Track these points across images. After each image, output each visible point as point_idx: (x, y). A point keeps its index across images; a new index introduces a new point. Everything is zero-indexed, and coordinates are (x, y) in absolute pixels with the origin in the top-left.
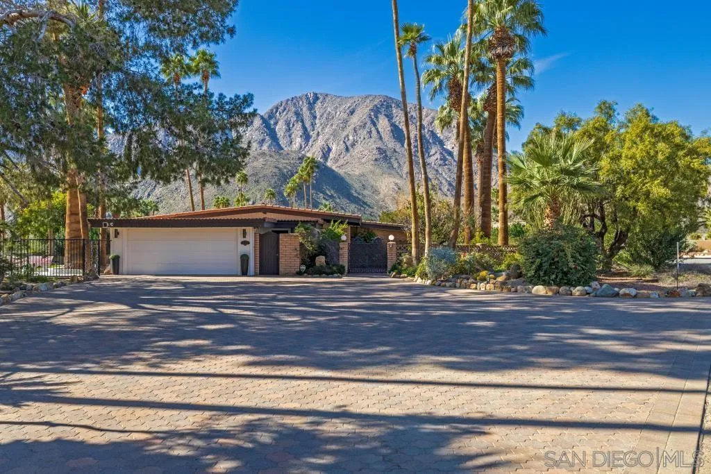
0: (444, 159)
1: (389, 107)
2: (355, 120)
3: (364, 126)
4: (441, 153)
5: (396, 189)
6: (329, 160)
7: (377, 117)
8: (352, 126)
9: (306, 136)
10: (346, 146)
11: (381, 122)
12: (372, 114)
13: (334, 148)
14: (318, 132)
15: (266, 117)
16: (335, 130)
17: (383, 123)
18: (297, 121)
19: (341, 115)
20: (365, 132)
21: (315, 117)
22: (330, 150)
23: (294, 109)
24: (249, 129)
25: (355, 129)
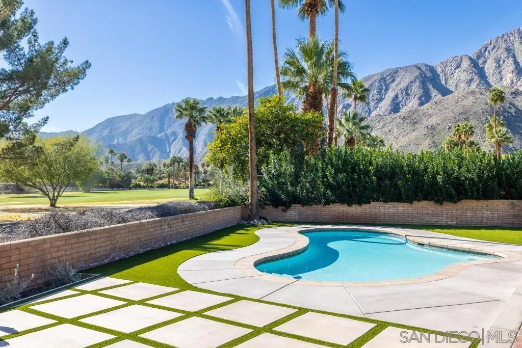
15: (474, 57)
18: (508, 57)
23: (504, 46)
24: (457, 71)
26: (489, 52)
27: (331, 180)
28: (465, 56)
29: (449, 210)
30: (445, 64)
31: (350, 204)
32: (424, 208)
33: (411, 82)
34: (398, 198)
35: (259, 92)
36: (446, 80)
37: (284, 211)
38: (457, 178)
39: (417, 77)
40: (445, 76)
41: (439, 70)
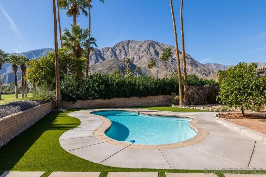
0: (172, 61)
1: (153, 44)
2: (142, 49)
3: (145, 51)
4: (171, 59)
5: (157, 71)
6: (134, 62)
7: (149, 48)
8: (141, 51)
9: (126, 54)
10: (140, 58)
11: (151, 49)
12: (148, 46)
13: (135, 58)
14: (130, 53)
15: (113, 48)
16: (136, 52)
17: (152, 50)
18: (123, 49)
19: (137, 47)
20: (146, 53)
21: (129, 48)
22: (134, 59)
23: (122, 45)
24: (107, 52)
25: (142, 52)
26: (117, 47)
27: (97, 88)
28: (110, 47)
29: (144, 100)
30: (103, 49)
31: (104, 99)
32: (135, 100)
33: (92, 54)
34: (125, 96)
36: (104, 55)
37: (73, 103)
38: (147, 87)
39: (94, 53)
41: (101, 51)
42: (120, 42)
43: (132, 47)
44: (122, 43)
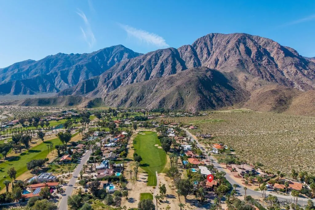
0: (269, 62)
1: (245, 39)
2: (230, 46)
3: (233, 49)
4: (268, 59)
5: (246, 79)
6: (218, 65)
7: (239, 44)
8: (228, 49)
9: (209, 54)
10: (225, 58)
11: (241, 46)
12: (237, 43)
13: (220, 59)
14: (214, 51)
15: (193, 46)
16: (221, 51)
17: (242, 47)
18: (205, 47)
19: (223, 43)
20: (233, 52)
21: (212, 45)
22: (218, 60)
23: (203, 42)
24: (186, 52)
25: (229, 51)
26: (198, 44)
28: (189, 45)
30: (181, 48)
33: (168, 57)
35: (97, 52)
36: (182, 56)
39: (170, 55)
40: (182, 54)
41: (179, 51)
42: (202, 37)
43: (217, 43)
44: (204, 38)
